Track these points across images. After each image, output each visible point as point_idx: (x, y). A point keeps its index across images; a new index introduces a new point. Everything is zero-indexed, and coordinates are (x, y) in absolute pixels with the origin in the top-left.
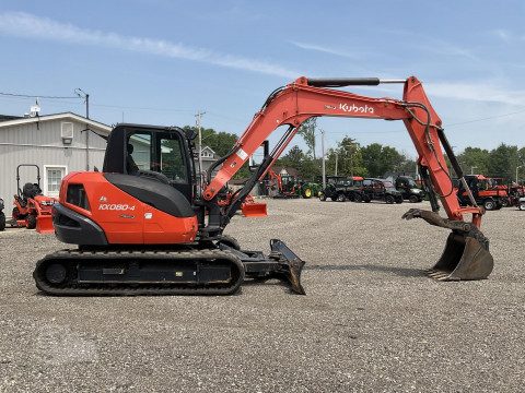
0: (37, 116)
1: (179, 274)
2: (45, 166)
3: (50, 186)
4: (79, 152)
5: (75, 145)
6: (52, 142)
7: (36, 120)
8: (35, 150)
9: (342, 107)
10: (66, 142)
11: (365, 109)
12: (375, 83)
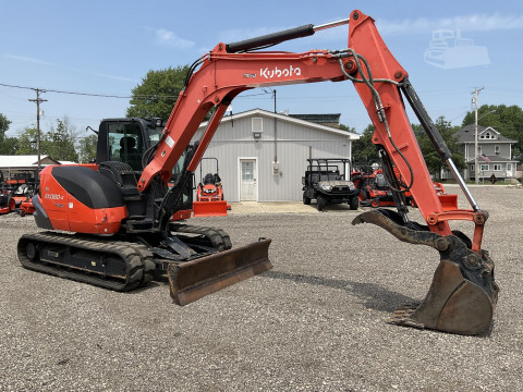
0: (231, 114)
1: (94, 264)
2: (239, 158)
3: (244, 176)
4: (267, 145)
5: (265, 138)
6: (244, 137)
7: (229, 118)
8: (231, 145)
9: (263, 73)
10: (257, 136)
11: (289, 71)
12: (309, 31)
